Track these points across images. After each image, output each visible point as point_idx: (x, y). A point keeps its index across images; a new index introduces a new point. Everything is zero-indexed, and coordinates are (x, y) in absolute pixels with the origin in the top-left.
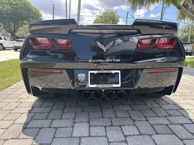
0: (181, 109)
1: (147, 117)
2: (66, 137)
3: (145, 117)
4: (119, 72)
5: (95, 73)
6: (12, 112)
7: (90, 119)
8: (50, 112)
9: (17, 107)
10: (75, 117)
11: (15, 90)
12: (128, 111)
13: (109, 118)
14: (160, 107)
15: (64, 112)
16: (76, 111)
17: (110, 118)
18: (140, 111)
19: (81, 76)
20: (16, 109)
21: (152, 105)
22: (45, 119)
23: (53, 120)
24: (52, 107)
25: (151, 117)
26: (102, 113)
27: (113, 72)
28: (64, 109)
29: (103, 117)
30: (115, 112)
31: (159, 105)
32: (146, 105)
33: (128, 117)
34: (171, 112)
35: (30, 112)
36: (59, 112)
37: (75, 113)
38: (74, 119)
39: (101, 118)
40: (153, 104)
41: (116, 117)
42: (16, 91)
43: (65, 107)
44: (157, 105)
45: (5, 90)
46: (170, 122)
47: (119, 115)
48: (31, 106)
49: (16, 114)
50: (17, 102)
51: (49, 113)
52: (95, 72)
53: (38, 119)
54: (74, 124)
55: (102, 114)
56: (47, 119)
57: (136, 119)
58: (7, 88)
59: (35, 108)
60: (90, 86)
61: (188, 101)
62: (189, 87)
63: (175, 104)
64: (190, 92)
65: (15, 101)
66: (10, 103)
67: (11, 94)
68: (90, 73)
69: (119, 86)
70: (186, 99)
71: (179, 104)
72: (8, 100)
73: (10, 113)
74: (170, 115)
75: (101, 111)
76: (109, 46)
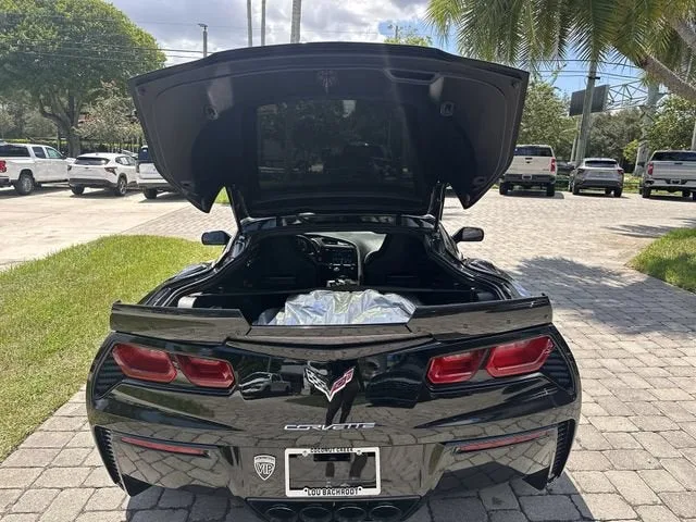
0: (584, 518)
4: (376, 450)
5: (305, 454)
9: (82, 511)
11: (77, 426)
14: (522, 511)
19: (263, 464)
20: (83, 516)
21: (496, 501)
24: (189, 510)
27: (359, 451)
28: (223, 521)
31: (518, 497)
32: (479, 498)
40: (501, 497)
43: (227, 510)
44: (511, 501)
45: (45, 426)
48: (125, 506)
50: (82, 487)
58: (51, 414)
59: (137, 516)
60: (290, 494)
61: (616, 476)
62: (637, 399)
63: (569, 496)
64: (633, 428)
65: (77, 483)
66: (62, 490)
67: (64, 447)
68: (291, 456)
69: (376, 492)
70: (613, 468)
71: (583, 495)
72: (56, 477)
76: (340, 384)
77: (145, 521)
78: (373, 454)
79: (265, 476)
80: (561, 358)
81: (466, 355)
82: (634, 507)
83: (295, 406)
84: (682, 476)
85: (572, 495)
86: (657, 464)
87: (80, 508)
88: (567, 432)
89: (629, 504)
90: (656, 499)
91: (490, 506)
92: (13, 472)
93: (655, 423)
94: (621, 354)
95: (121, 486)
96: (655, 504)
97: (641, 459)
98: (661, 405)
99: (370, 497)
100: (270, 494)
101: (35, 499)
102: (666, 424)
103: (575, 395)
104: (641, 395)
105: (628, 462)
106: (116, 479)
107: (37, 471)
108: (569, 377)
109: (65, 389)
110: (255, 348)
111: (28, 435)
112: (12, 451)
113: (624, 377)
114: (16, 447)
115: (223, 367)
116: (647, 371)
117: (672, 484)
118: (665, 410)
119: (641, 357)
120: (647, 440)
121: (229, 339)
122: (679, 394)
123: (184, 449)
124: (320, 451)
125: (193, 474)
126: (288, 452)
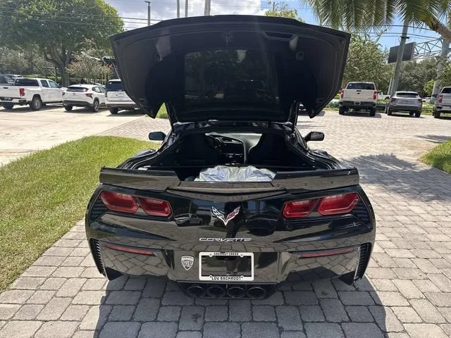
0: (376, 305)
1: (306, 322)
3: (304, 322)
4: (252, 255)
5: (211, 256)
6: (74, 302)
7: (205, 323)
8: (138, 304)
9: (80, 290)
10: (180, 317)
11: (76, 245)
12: (275, 307)
13: (238, 322)
14: (339, 299)
15: (161, 306)
16: (182, 304)
17: (240, 323)
18: (298, 307)
19: (187, 261)
20: (80, 293)
21: (323, 293)
22: (129, 321)
23: (142, 322)
24: (142, 291)
25: (313, 322)
26: (229, 309)
27: (242, 254)
28: (161, 299)
29: (227, 321)
30: (251, 308)
31: (337, 292)
32: (314, 291)
33: (271, 322)
34: (354, 313)
35: (104, 301)
36: (153, 303)
37: (180, 309)
38: (178, 322)
39: (225, 321)
40: (327, 291)
41: (252, 321)
42: (77, 247)
43: (165, 292)
44: (333, 294)
45: (56, 244)
46: (345, 336)
47: (259, 316)
48: (105, 288)
49: (80, 307)
50: (80, 277)
51: (136, 306)
52: (211, 254)
53: (117, 321)
54: (177, 333)
55: (228, 312)
56: (131, 320)
57: (286, 327)
58: (60, 238)
59: (112, 294)
60: (202, 278)
61: (399, 283)
62: (417, 240)
63: (369, 292)
64: (412, 256)
65: (78, 276)
66: (68, 279)
67: (69, 256)
68: (203, 257)
69: (251, 279)
70: (397, 278)
71: (377, 292)
72: (65, 272)
73: (71, 304)
74: (351, 321)
75: (228, 305)
76: (232, 216)
77: (117, 298)
78: (250, 257)
79: (187, 268)
80: (364, 206)
81: (306, 202)
82: (408, 300)
83: (205, 231)
84: (440, 284)
85: (371, 292)
86: (425, 276)
87: (79, 289)
88: (367, 250)
89: (405, 298)
90: (422, 295)
91: (320, 296)
92: (39, 269)
93: (426, 253)
94: (408, 213)
95: (104, 275)
96: (421, 298)
97: (415, 274)
98: (431, 243)
99: (248, 282)
100: (190, 279)
101: (52, 283)
102: (434, 254)
103: (372, 228)
104: (419, 238)
105: (407, 275)
106: (101, 271)
107: (53, 269)
109: (67, 224)
110: (184, 194)
111: (47, 248)
112: (38, 257)
113: (410, 227)
114: (41, 255)
115: (164, 205)
116: (425, 224)
117: (433, 288)
118: (434, 247)
119: (422, 216)
120: (420, 263)
121: (168, 189)
122: (444, 238)
123: (143, 252)
124: (219, 254)
125: (146, 267)
126: (201, 254)
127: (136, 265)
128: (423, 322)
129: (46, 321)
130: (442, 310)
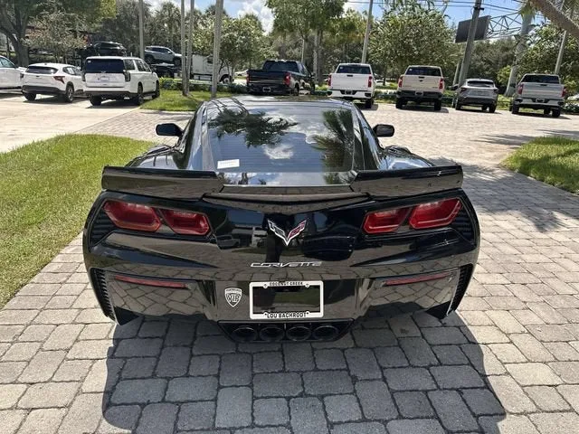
0: (470, 342)
1: (385, 368)
2: (202, 430)
3: (382, 369)
4: (321, 283)
5: (265, 287)
6: (69, 356)
7: (253, 375)
8: (160, 355)
9: (77, 340)
10: (219, 369)
11: (63, 280)
12: (343, 350)
13: (298, 372)
14: (423, 337)
15: (192, 356)
16: (220, 352)
17: (301, 373)
18: (372, 349)
19: (233, 294)
20: (77, 345)
21: (403, 331)
22: (149, 377)
23: (169, 379)
24: (163, 338)
25: (394, 368)
26: (283, 356)
27: (307, 284)
28: (191, 346)
29: (283, 371)
30: (313, 353)
31: (420, 329)
32: (390, 329)
33: (341, 370)
34: (443, 354)
35: (112, 354)
36: (181, 354)
37: (218, 359)
38: (218, 376)
39: (280, 372)
40: (407, 328)
41: (316, 370)
42: (65, 282)
43: (195, 338)
44: (415, 332)
45: (35, 279)
46: (436, 383)
47: (323, 363)
48: (112, 335)
49: (79, 363)
50: (74, 323)
51: (158, 357)
52: (266, 285)
53: (135, 379)
54: (218, 390)
55: (283, 360)
56: (154, 376)
57: (360, 376)
58: (39, 271)
59: (123, 343)
60: (253, 317)
61: (494, 314)
62: (509, 262)
63: (459, 327)
64: (506, 282)
65: (70, 320)
66: (57, 325)
67: (54, 295)
68: (254, 288)
69: (320, 315)
70: (491, 309)
71: (469, 327)
72: (51, 317)
73: (66, 359)
74: (440, 364)
75: (281, 351)
76: (295, 232)
77: (129, 348)
78: (318, 287)
79: (233, 304)
80: (467, 216)
81: (394, 211)
82: (508, 335)
84: (543, 314)
85: (461, 327)
86: (524, 306)
87: (74, 338)
88: (467, 272)
89: (503, 333)
90: (523, 329)
91: (399, 334)
92: (14, 313)
93: (524, 278)
94: (497, 229)
95: (113, 318)
96: (523, 332)
97: (513, 303)
98: (527, 266)
99: (315, 319)
100: (238, 318)
101: (35, 332)
102: (531, 279)
103: (476, 245)
104: (512, 259)
105: (502, 304)
106: (107, 312)
107: (34, 313)
108: (472, 231)
109: (47, 252)
111: (22, 286)
112: (11, 298)
113: (501, 247)
114: (14, 295)
115: (199, 218)
116: (517, 242)
117: (535, 319)
118: (530, 270)
119: (513, 232)
120: (516, 289)
121: (204, 196)
122: (542, 259)
123: (167, 284)
124: (277, 284)
125: (171, 305)
126: (252, 285)
127: (156, 302)
128: (529, 361)
129: (32, 384)
130: (549, 345)
